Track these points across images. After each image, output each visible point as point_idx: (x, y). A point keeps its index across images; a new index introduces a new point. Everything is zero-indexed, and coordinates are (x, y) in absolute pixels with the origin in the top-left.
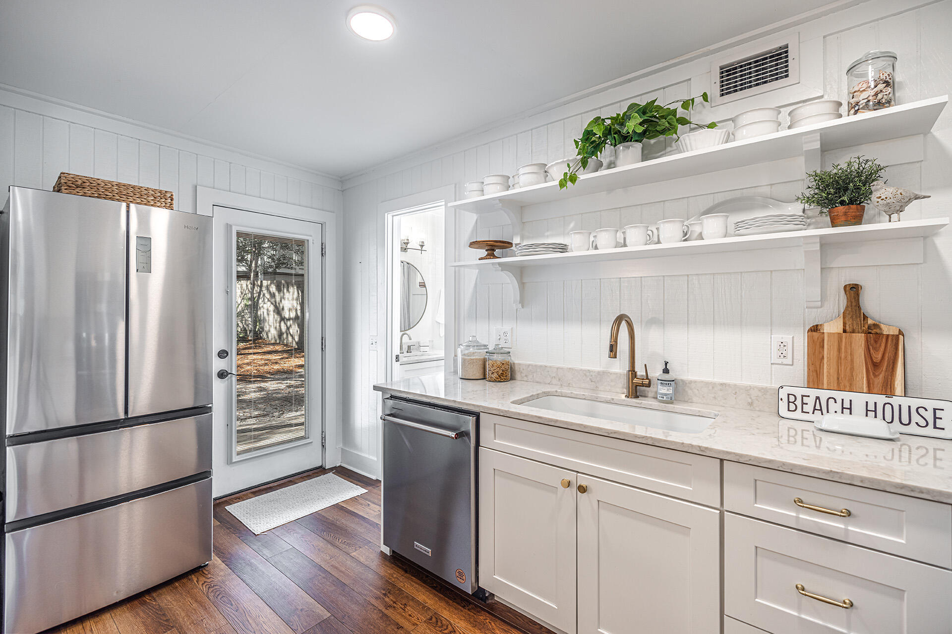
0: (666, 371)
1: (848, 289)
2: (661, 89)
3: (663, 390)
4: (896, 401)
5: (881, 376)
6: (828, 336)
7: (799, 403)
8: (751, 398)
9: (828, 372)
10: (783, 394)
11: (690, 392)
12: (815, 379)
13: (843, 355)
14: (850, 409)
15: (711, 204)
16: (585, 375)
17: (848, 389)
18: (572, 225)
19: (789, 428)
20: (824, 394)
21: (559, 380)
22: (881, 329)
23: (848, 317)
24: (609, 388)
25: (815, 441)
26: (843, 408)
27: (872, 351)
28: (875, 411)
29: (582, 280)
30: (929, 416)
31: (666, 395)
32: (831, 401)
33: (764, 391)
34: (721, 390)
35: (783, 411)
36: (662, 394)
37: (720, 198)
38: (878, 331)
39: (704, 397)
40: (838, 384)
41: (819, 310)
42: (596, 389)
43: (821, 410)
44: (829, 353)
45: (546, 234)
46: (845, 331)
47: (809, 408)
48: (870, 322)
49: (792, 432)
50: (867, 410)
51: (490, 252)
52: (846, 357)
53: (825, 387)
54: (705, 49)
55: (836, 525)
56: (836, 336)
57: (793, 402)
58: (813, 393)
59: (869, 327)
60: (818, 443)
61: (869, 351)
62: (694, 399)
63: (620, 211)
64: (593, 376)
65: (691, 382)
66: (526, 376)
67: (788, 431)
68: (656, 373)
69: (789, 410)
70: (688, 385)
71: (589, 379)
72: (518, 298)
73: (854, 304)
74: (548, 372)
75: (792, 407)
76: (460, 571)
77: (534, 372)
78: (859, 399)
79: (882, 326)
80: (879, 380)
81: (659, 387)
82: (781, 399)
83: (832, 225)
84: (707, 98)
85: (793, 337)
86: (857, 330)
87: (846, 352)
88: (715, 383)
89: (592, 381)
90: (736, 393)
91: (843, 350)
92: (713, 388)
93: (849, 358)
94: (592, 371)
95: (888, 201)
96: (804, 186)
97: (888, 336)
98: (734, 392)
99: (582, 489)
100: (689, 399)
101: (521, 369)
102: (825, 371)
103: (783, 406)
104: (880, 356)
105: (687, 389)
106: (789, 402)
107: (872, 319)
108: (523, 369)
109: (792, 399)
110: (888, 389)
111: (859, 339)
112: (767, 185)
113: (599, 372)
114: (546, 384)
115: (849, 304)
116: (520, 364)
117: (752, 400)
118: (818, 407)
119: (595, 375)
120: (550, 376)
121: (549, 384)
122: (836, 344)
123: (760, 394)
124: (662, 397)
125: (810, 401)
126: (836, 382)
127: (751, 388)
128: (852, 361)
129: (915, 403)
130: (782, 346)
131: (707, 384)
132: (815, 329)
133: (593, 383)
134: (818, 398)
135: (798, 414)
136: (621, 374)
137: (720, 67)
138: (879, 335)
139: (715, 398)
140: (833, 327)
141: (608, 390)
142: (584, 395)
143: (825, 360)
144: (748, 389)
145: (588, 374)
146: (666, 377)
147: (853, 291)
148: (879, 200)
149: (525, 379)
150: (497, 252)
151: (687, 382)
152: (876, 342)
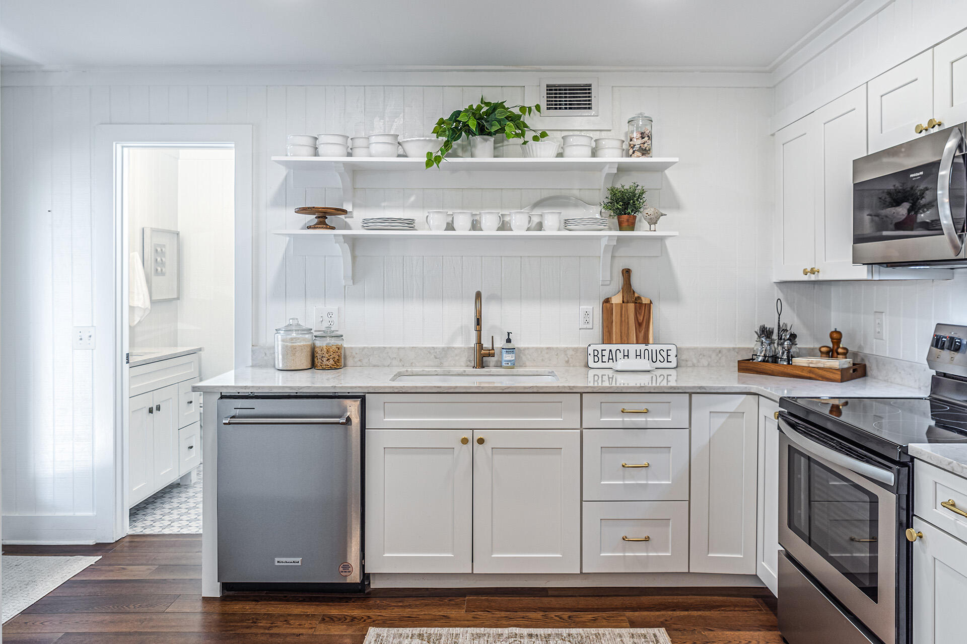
0: (509, 341)
1: (624, 272)
2: (500, 86)
3: (508, 357)
4: (650, 347)
5: (643, 332)
6: (616, 306)
7: (600, 356)
8: (567, 357)
9: (616, 331)
10: (590, 351)
11: (524, 358)
12: (607, 338)
13: (623, 319)
14: (628, 356)
15: (539, 199)
16: (430, 353)
17: (626, 342)
18: (413, 199)
19: (594, 375)
20: (614, 347)
21: (401, 360)
22: (641, 300)
23: (625, 292)
24: (454, 362)
25: (609, 381)
26: (624, 356)
27: (638, 315)
28: (640, 355)
29: (423, 256)
30: (664, 354)
31: (510, 361)
32: (618, 351)
33: (576, 350)
34: (547, 353)
35: (591, 364)
36: (506, 361)
37: (545, 194)
38: (640, 301)
39: (534, 361)
40: (621, 339)
41: (608, 287)
42: (440, 365)
43: (612, 359)
44: (616, 318)
45: (383, 204)
46: (623, 302)
47: (605, 359)
48: (636, 295)
49: (596, 378)
50: (636, 356)
51: (321, 219)
52: (625, 320)
53: (614, 342)
54: (538, 67)
55: (640, 420)
56: (619, 306)
57: (596, 356)
58: (608, 347)
59: (636, 299)
60: (611, 381)
61: (637, 315)
62: (527, 364)
63: (462, 191)
64: (438, 353)
65: (525, 349)
66: (360, 360)
67: (594, 376)
68: (500, 343)
69: (594, 362)
70: (522, 351)
71: (433, 356)
72: (350, 273)
73: (628, 283)
74: (388, 353)
75: (596, 359)
76: (344, 564)
77: (370, 355)
78: (633, 348)
79: (642, 298)
80: (641, 335)
81: (504, 355)
82: (590, 354)
83: (620, 228)
84: (540, 109)
85: (593, 308)
86: (629, 301)
87: (625, 316)
88: (543, 348)
89: (436, 358)
90: (557, 355)
91: (623, 316)
92: (541, 352)
93: (627, 321)
94: (437, 348)
95: (652, 217)
96: (602, 196)
97: (646, 304)
98: (556, 354)
99: (481, 441)
100: (523, 364)
101: (354, 354)
102: (614, 330)
103: (591, 358)
104: (642, 318)
105: (522, 355)
106: (594, 356)
107: (637, 293)
108: (356, 353)
109: (596, 353)
110: (646, 341)
111: (631, 306)
112: (577, 189)
113: (443, 348)
114: (385, 366)
115: (625, 283)
116: (352, 348)
117: (568, 358)
118: (611, 358)
119: (439, 352)
120: (390, 357)
121: (388, 366)
122: (619, 311)
123: (573, 353)
124: (507, 364)
125: (606, 353)
126: (620, 338)
127: (568, 349)
128: (628, 322)
129: (658, 347)
130: (587, 315)
131: (537, 349)
132: (607, 301)
133: (437, 359)
134: (610, 351)
135: (600, 364)
136: (465, 348)
137: (547, 85)
138: (641, 304)
139: (543, 360)
140: (617, 300)
141: (453, 365)
142: (436, 371)
143: (614, 323)
144: (565, 350)
145: (432, 351)
146: (510, 346)
147: (627, 273)
148: (647, 215)
149: (359, 363)
150: (329, 220)
151: (522, 349)
152: (640, 309)
